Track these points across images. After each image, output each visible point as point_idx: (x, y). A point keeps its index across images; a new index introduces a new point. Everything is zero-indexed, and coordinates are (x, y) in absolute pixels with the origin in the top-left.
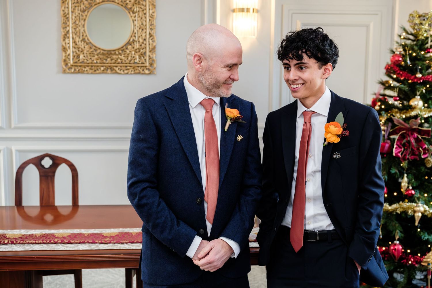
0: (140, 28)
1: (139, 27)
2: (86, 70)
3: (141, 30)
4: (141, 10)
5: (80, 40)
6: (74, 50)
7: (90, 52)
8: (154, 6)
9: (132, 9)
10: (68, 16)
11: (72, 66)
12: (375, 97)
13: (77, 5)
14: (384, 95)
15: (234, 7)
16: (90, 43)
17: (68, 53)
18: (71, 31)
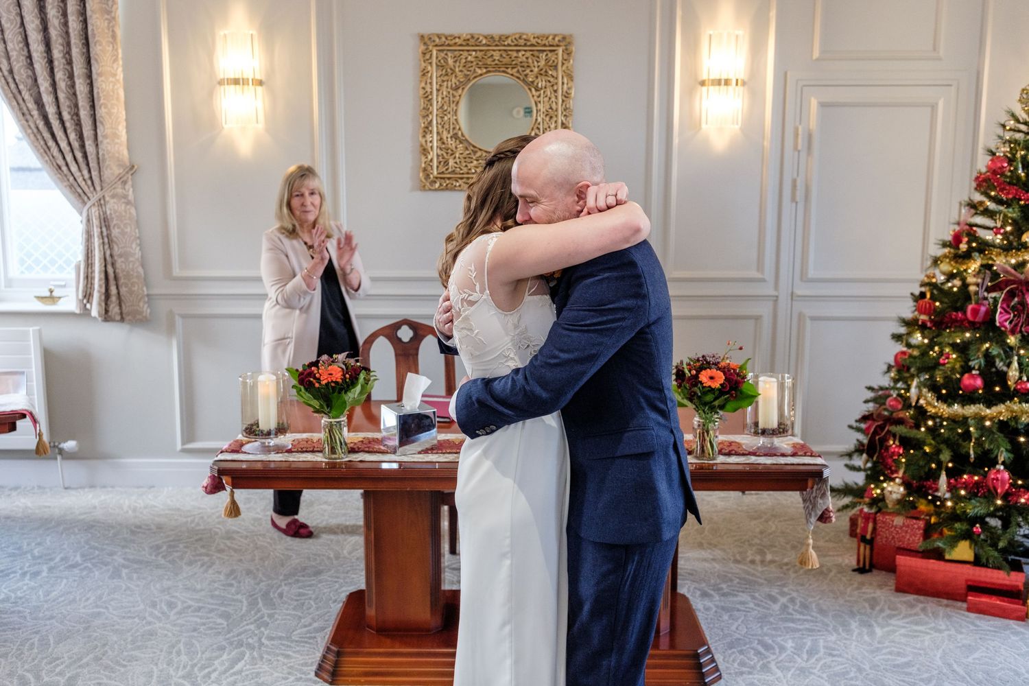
0: (547, 115)
1: (546, 113)
2: (458, 184)
3: (548, 119)
4: (548, 84)
5: (449, 136)
6: (440, 152)
7: (464, 155)
8: (571, 77)
9: (535, 84)
10: (430, 97)
11: (437, 178)
12: (957, 228)
13: (446, 78)
14: (971, 225)
15: (704, 77)
16: (466, 140)
17: (430, 157)
18: (435, 122)
